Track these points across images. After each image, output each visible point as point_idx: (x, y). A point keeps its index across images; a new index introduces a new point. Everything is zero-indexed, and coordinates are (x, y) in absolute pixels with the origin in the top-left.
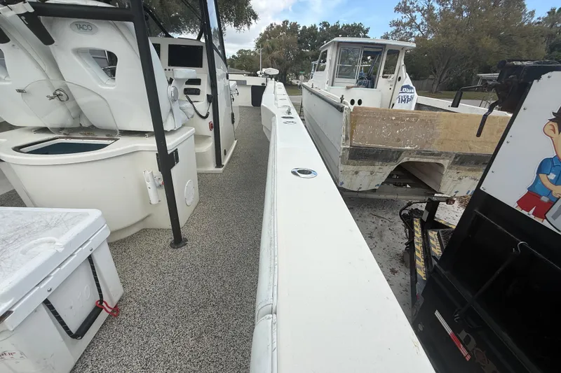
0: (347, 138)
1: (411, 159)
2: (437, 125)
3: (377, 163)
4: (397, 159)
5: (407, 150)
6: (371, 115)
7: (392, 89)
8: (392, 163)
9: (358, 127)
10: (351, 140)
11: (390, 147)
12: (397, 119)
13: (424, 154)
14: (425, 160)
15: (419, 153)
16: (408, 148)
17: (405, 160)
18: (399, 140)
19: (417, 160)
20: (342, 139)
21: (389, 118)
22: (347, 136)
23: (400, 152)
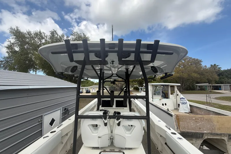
0: (177, 128)
1: (209, 137)
2: (214, 121)
3: (193, 139)
4: (202, 137)
5: (206, 133)
6: (184, 118)
7: (176, 98)
8: (200, 139)
9: (181, 123)
10: (179, 129)
11: (197, 132)
12: (195, 119)
13: (213, 135)
14: (215, 138)
15: (212, 134)
16: (205, 132)
17: (206, 137)
18: (200, 128)
19: (211, 137)
20: (176, 129)
21: (192, 119)
22: (177, 127)
23: (203, 134)
